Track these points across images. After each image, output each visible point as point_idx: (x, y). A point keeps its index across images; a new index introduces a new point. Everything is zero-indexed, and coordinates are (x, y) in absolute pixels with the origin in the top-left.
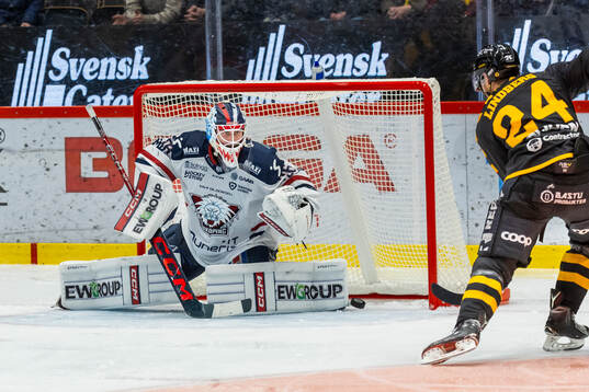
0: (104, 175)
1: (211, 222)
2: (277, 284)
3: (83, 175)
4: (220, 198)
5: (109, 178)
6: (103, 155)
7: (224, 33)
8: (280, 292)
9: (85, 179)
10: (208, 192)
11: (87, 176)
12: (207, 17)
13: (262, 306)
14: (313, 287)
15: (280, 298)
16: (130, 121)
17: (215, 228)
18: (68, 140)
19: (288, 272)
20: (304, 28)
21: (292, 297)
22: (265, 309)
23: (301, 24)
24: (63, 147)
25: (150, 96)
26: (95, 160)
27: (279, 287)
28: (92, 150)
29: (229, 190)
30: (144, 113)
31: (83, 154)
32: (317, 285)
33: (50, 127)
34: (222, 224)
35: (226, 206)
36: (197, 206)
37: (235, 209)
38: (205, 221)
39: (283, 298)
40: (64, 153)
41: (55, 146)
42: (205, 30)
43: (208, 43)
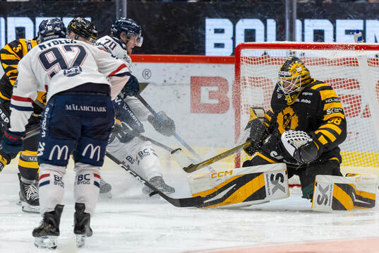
0: (216, 102)
3: (202, 102)
5: (219, 104)
6: (216, 89)
7: (297, 10)
9: (203, 105)
11: (205, 103)
16: (232, 66)
18: (193, 78)
24: (190, 83)
26: (210, 92)
28: (208, 85)
30: (241, 62)
31: (202, 88)
33: (181, 69)
41: (183, 82)
42: (285, 7)
43: (287, 16)
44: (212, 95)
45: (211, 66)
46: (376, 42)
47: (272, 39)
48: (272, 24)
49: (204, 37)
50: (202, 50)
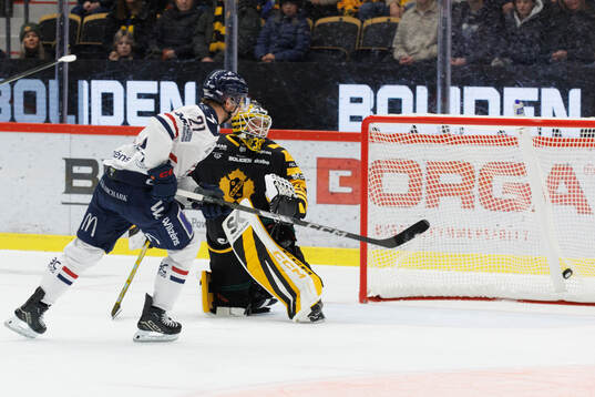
0: (349, 190)
3: (331, 190)
5: (352, 193)
6: (348, 173)
7: (452, 74)
9: (332, 193)
11: (334, 191)
12: (439, 59)
16: (358, 145)
18: (319, 159)
20: (520, 73)
23: (518, 70)
24: (315, 166)
26: (341, 177)
28: (339, 168)
31: (331, 172)
33: (305, 148)
40: (315, 170)
41: (308, 165)
42: (436, 70)
43: (439, 82)
44: (343, 181)
45: (342, 144)
46: (554, 115)
47: (423, 111)
48: (422, 91)
49: (336, 107)
50: (334, 124)
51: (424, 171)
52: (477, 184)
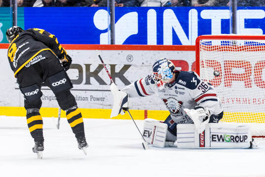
1: (174, 111)
2: (212, 134)
4: (174, 98)
6: (180, 69)
8: (213, 138)
10: (168, 96)
13: (203, 144)
14: (237, 136)
15: (213, 140)
17: (176, 113)
19: (219, 128)
21: (221, 140)
22: (204, 146)
25: (204, 41)
27: (213, 135)
29: (176, 95)
30: (200, 49)
32: (239, 135)
33: (154, 55)
34: (178, 111)
35: (177, 102)
36: (166, 104)
37: (181, 103)
38: (172, 110)
39: (216, 141)
51: (222, 66)
52: (253, 74)
